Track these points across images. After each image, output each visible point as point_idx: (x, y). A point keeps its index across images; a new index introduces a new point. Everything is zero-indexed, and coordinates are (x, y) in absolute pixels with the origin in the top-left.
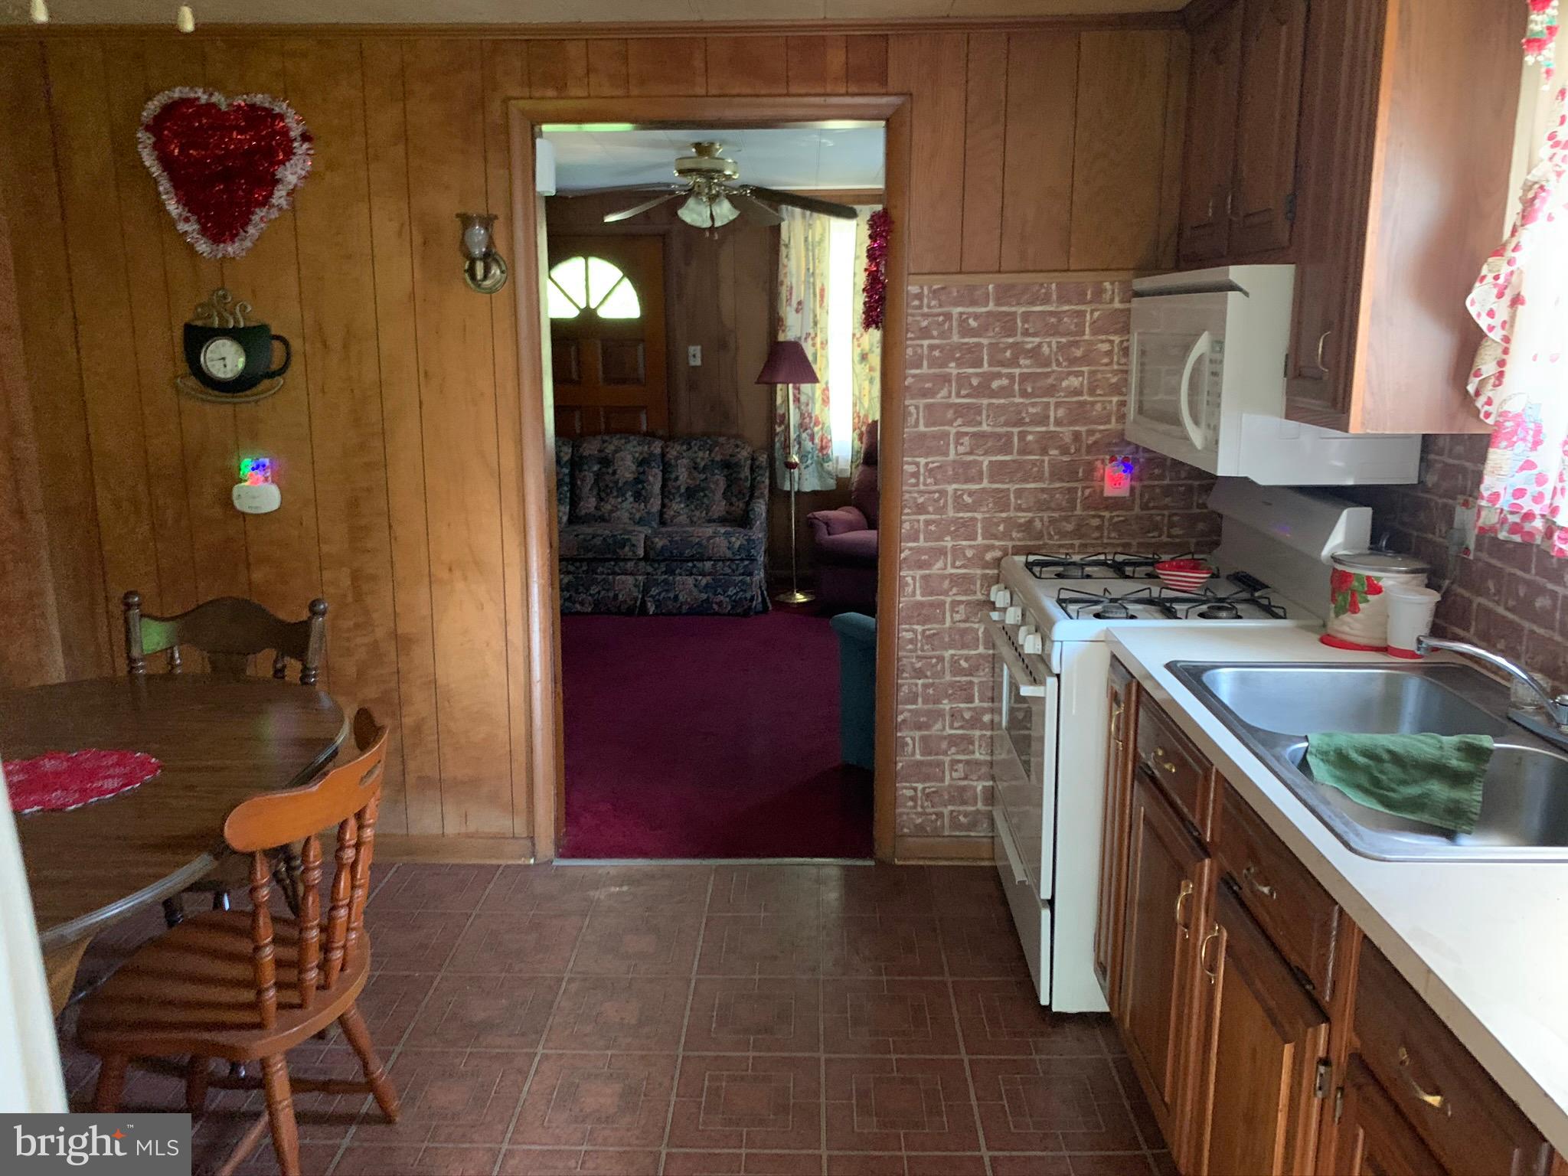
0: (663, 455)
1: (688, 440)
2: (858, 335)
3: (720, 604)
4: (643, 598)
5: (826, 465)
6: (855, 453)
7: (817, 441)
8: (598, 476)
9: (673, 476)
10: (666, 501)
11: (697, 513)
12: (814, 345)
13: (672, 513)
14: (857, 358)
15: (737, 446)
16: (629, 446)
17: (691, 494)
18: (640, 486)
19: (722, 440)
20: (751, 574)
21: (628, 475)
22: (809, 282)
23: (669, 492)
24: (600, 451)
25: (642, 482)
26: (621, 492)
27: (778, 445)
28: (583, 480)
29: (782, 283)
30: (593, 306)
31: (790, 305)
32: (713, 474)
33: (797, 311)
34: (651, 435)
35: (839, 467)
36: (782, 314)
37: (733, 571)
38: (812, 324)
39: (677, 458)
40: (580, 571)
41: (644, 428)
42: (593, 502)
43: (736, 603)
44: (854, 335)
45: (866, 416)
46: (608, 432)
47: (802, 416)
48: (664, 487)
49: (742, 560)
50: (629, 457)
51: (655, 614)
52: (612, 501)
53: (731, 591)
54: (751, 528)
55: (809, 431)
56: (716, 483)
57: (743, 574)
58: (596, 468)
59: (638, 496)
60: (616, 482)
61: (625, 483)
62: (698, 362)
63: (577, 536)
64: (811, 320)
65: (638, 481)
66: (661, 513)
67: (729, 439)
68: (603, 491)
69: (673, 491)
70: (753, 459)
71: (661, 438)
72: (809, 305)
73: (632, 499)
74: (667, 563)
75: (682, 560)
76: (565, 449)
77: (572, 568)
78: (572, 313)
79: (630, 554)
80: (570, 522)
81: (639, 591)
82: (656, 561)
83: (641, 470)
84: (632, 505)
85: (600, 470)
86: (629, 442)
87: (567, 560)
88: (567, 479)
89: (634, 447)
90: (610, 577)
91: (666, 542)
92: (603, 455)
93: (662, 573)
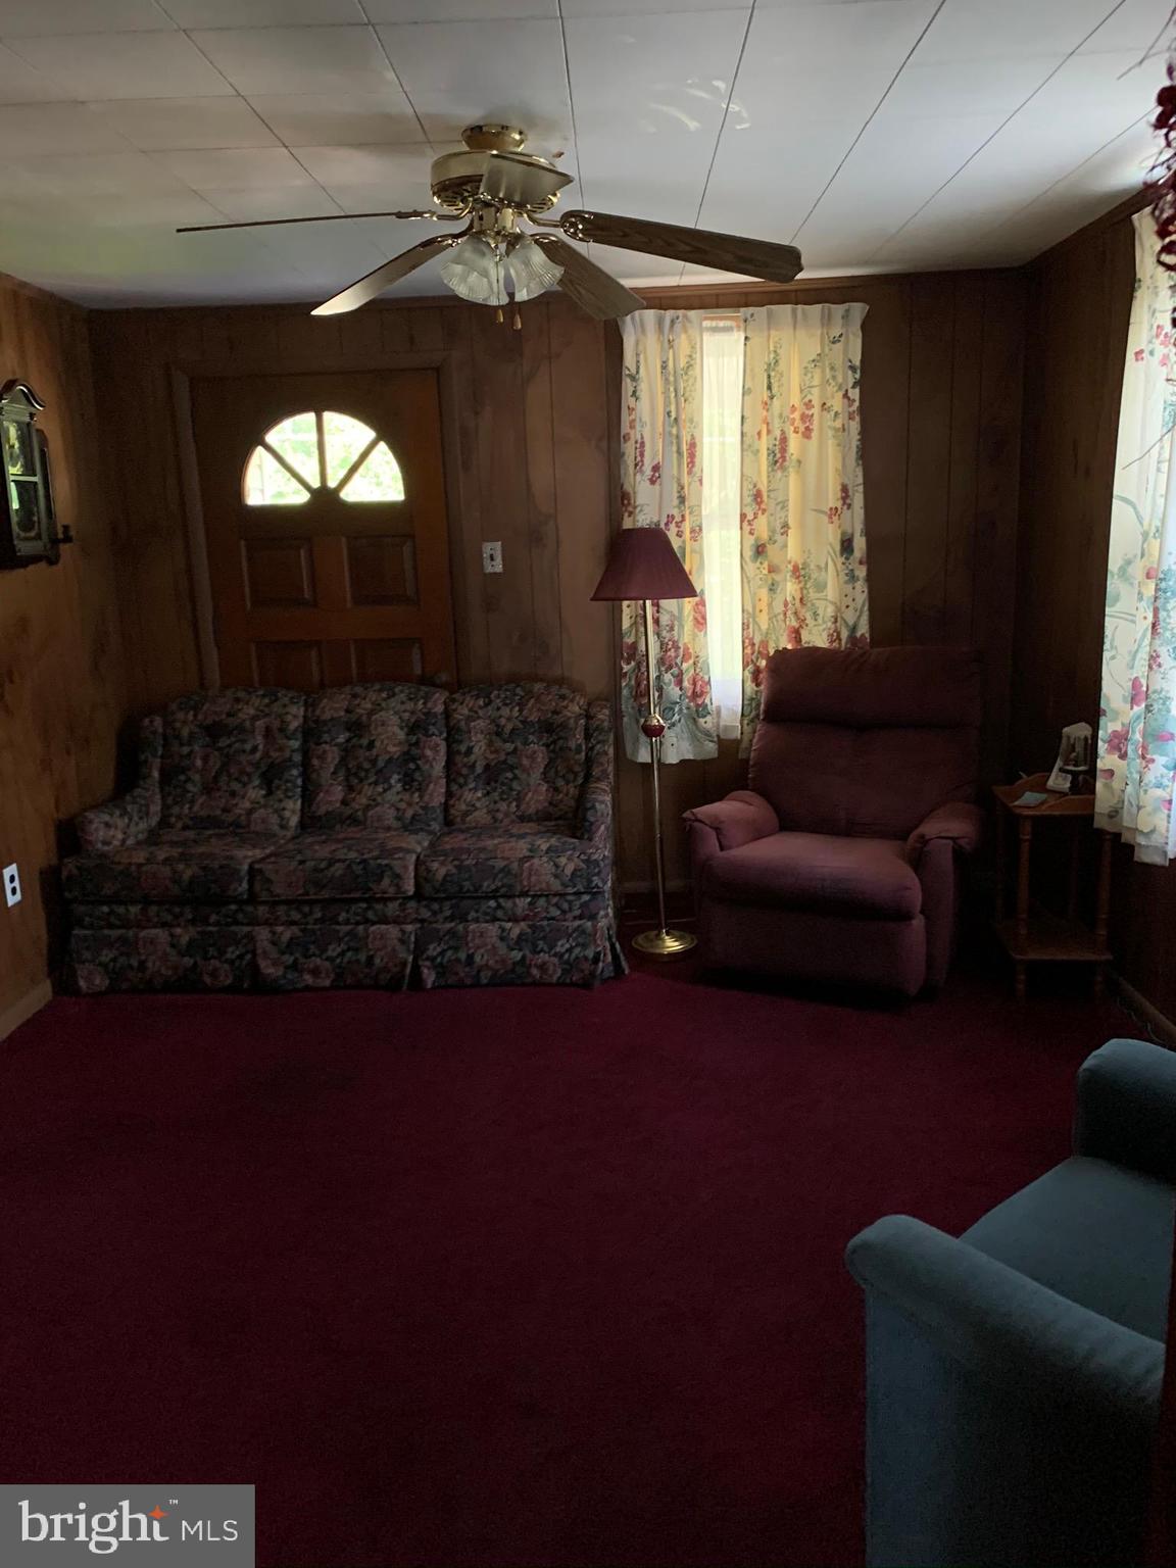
0: (447, 714)
1: (485, 687)
2: (750, 517)
3: (542, 967)
4: (415, 960)
5: (702, 720)
6: (748, 702)
7: (686, 684)
8: (347, 752)
9: (463, 748)
10: (454, 787)
11: (503, 806)
12: (679, 535)
13: (464, 807)
14: (748, 553)
15: (563, 697)
16: (393, 702)
17: (492, 775)
18: (412, 766)
19: (538, 687)
20: (593, 917)
21: (392, 749)
22: (670, 433)
23: (460, 774)
24: (348, 711)
25: (414, 759)
26: (382, 776)
27: (625, 692)
28: (322, 757)
29: (627, 438)
30: (332, 484)
31: (642, 472)
32: (526, 743)
33: (652, 481)
34: (426, 680)
35: (722, 723)
36: (627, 487)
37: (564, 912)
38: (676, 502)
39: (469, 719)
40: (310, 919)
42: (338, 792)
43: (569, 967)
44: (743, 516)
45: (765, 644)
46: (365, 679)
47: (663, 647)
48: (450, 764)
49: (578, 894)
50: (395, 719)
51: (433, 988)
52: (368, 791)
53: (562, 946)
54: (590, 839)
55: (675, 670)
56: (532, 757)
57: (580, 917)
58: (341, 739)
59: (408, 781)
60: (374, 762)
61: (390, 760)
62: (498, 567)
63: (302, 862)
64: (676, 495)
65: (408, 757)
66: (446, 807)
67: (548, 687)
68: (353, 774)
69: (465, 771)
70: (589, 717)
71: (444, 686)
72: (670, 470)
73: (399, 786)
74: (454, 901)
75: (478, 898)
76: (294, 709)
77: (296, 916)
78: (299, 497)
79: (392, 890)
80: (303, 825)
81: (408, 950)
82: (435, 900)
83: (414, 739)
84: (400, 796)
85: (348, 741)
86: (394, 695)
87: (288, 902)
88: (297, 758)
89: (403, 703)
90: (361, 928)
91: (450, 867)
92: (354, 717)
93: (446, 918)
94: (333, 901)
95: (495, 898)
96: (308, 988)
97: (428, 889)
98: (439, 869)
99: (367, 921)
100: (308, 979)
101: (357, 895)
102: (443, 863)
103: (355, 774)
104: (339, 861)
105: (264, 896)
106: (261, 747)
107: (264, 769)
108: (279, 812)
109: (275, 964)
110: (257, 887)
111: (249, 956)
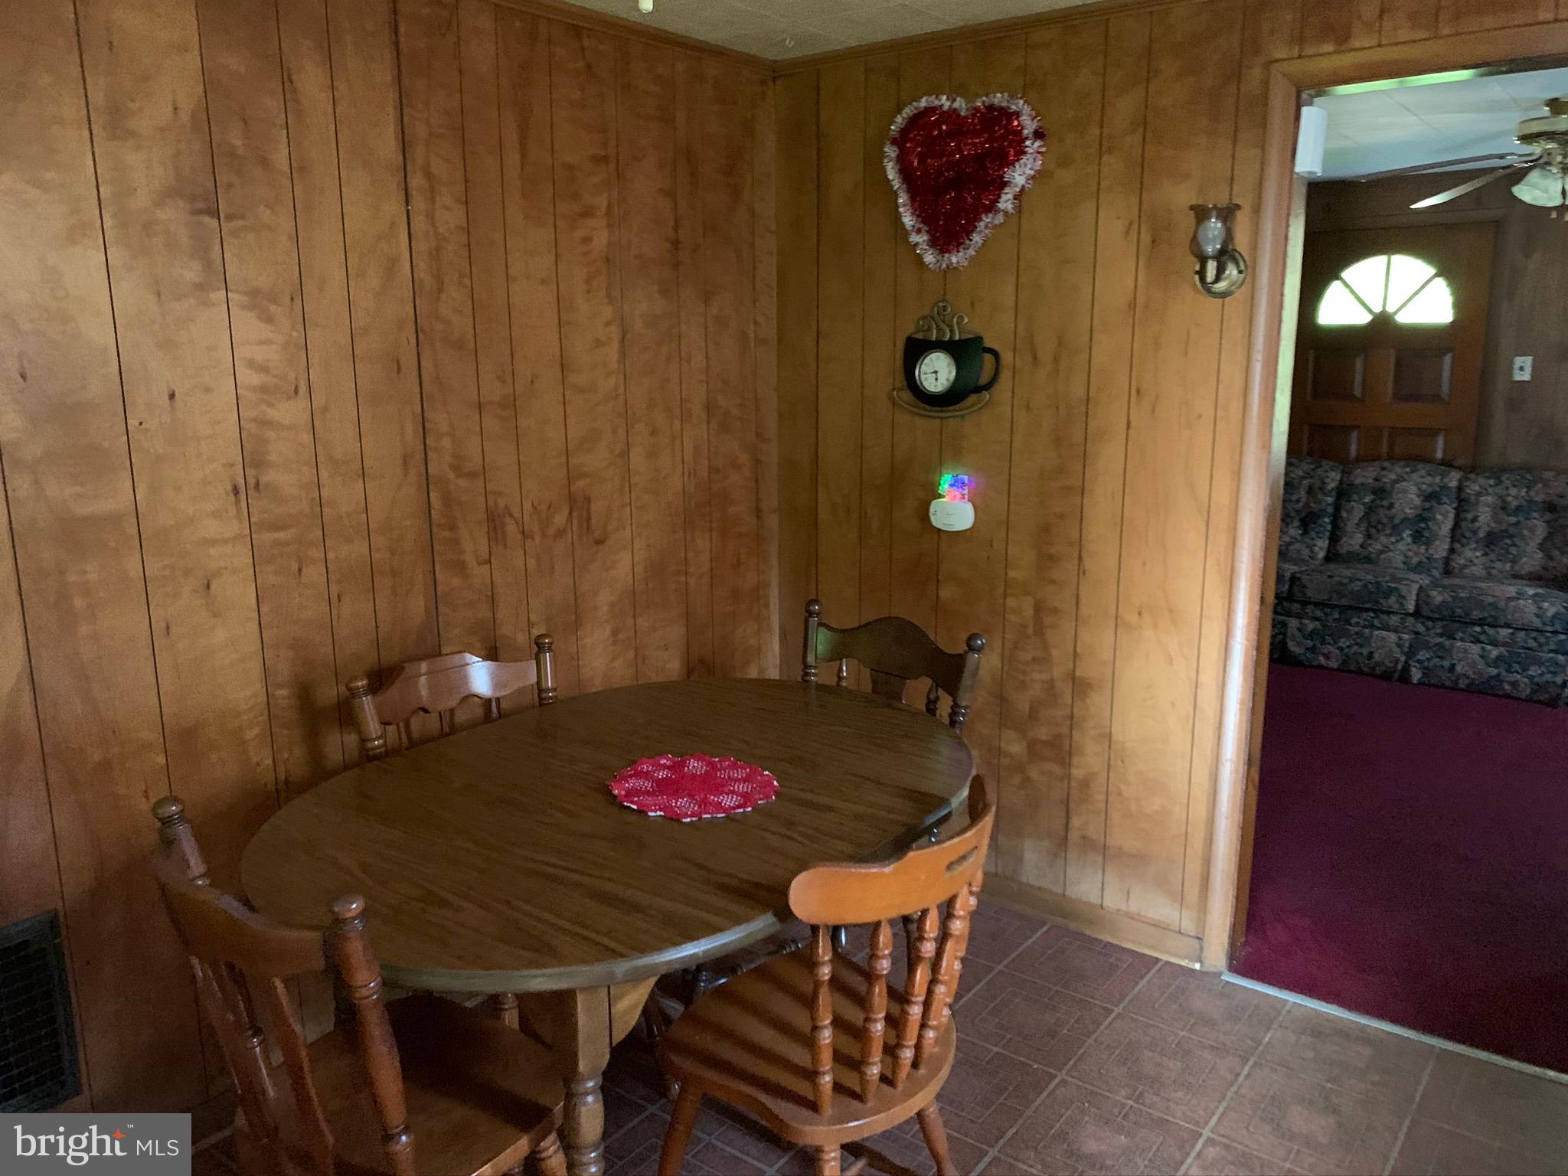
0: (1460, 489)
1: (1498, 471)
3: (1514, 685)
4: (1406, 662)
8: (1370, 509)
9: (1470, 516)
10: (1457, 546)
11: (1499, 565)
13: (1462, 561)
16: (1414, 476)
17: (1492, 540)
18: (1423, 525)
19: (1548, 475)
21: (1408, 511)
23: (1463, 536)
24: (1376, 479)
25: (1426, 520)
26: (1396, 530)
28: (1350, 512)
30: (1390, 309)
32: (1529, 518)
34: (1448, 464)
37: (1541, 645)
39: (1479, 494)
40: (1330, 618)
41: (1439, 455)
42: (1359, 538)
43: (1539, 688)
46: (1392, 458)
48: (1456, 526)
49: (1555, 632)
50: (1414, 489)
51: (1420, 683)
52: (1384, 540)
53: (1534, 671)
56: (1533, 530)
57: (1554, 650)
58: (1367, 500)
59: (1417, 536)
60: (1392, 518)
61: (1403, 520)
62: (1526, 376)
65: (1421, 518)
66: (1447, 561)
67: (1557, 475)
68: (1372, 525)
69: (1468, 534)
71: (1460, 468)
73: (1409, 540)
74: (1445, 623)
75: (1466, 623)
76: (1333, 474)
77: (1319, 614)
78: (1363, 318)
79: (1396, 606)
80: (1328, 559)
81: (1402, 652)
82: (1429, 619)
83: (1427, 505)
84: (1410, 547)
85: (1373, 501)
86: (1416, 471)
87: (1316, 604)
88: (1330, 510)
89: (1422, 477)
90: (1367, 631)
91: (1446, 596)
92: (1377, 485)
93: (1436, 634)
94: (1350, 608)
95: (1481, 625)
96: (1321, 667)
97: (1425, 611)
98: (1437, 597)
99: (1372, 627)
100: (1322, 660)
101: (1369, 606)
102: (1441, 593)
103: (1375, 527)
104: (1358, 580)
105: (1299, 596)
106: (1304, 500)
107: (1303, 515)
108: (1311, 547)
109: (1299, 644)
110: (1296, 589)
111: (1281, 637)
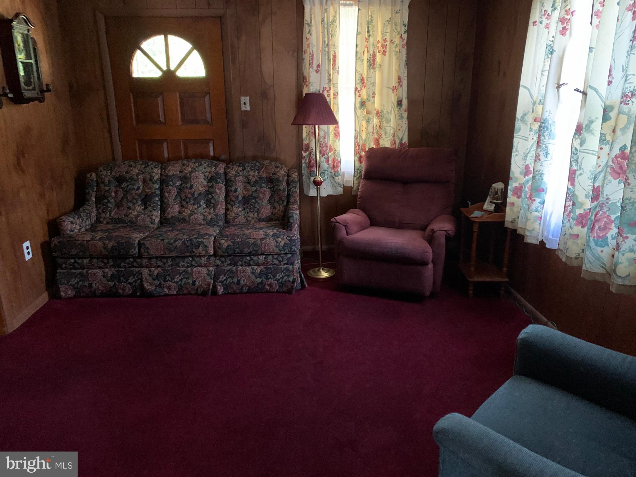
0: (226, 174)
1: (242, 161)
2: (359, 89)
3: (270, 285)
4: (214, 283)
5: (337, 178)
6: (357, 170)
7: (330, 162)
8: (180, 189)
9: (233, 189)
10: (229, 206)
11: (251, 215)
12: (328, 96)
13: (233, 215)
14: (358, 105)
15: (277, 167)
16: (201, 168)
17: (246, 201)
18: (210, 196)
19: (266, 162)
20: (292, 264)
21: (201, 189)
22: (325, 51)
23: (231, 200)
24: (181, 172)
25: (211, 193)
26: (197, 201)
27: (304, 165)
28: (169, 192)
29: (305, 52)
30: (172, 68)
31: (312, 67)
32: (261, 187)
33: (317, 72)
34: (215, 158)
35: (345, 179)
36: (305, 74)
37: (280, 262)
38: (327, 81)
39: (235, 176)
40: (166, 265)
41: (212, 154)
42: (177, 208)
43: (282, 285)
44: (356, 89)
45: (364, 145)
46: (188, 157)
47: (320, 145)
48: (227, 196)
49: (286, 254)
50: (202, 175)
51: (223, 294)
52: (191, 207)
53: (279, 276)
54: (291, 230)
55: (326, 156)
56: (264, 193)
57: (287, 264)
58: (178, 184)
59: (208, 203)
60: (193, 194)
61: (199, 195)
62: (248, 108)
63: (162, 240)
64: (327, 78)
65: (208, 193)
66: (226, 215)
67: (271, 162)
69: (234, 199)
70: (288, 176)
71: (223, 161)
72: (325, 67)
73: (204, 206)
74: (231, 257)
75: (242, 256)
76: (155, 170)
77: (160, 263)
78: (156, 74)
79: (203, 253)
80: (161, 223)
81: (211, 278)
82: (223, 256)
83: (210, 184)
84: (205, 210)
85: (181, 185)
86: (201, 165)
87: (156, 258)
88: (158, 192)
89: (205, 168)
90: (189, 269)
91: (230, 242)
92: (183, 174)
93: (228, 265)
94: (177, 257)
95: (249, 256)
96: (166, 295)
97: (220, 252)
98: (225, 243)
99: (192, 266)
100: (166, 290)
101: (188, 254)
102: (226, 241)
103: (184, 200)
104: (180, 239)
105: (146, 255)
106: (141, 187)
107: (143, 196)
108: (150, 217)
109: (151, 285)
110: (142, 250)
111: (139, 281)
